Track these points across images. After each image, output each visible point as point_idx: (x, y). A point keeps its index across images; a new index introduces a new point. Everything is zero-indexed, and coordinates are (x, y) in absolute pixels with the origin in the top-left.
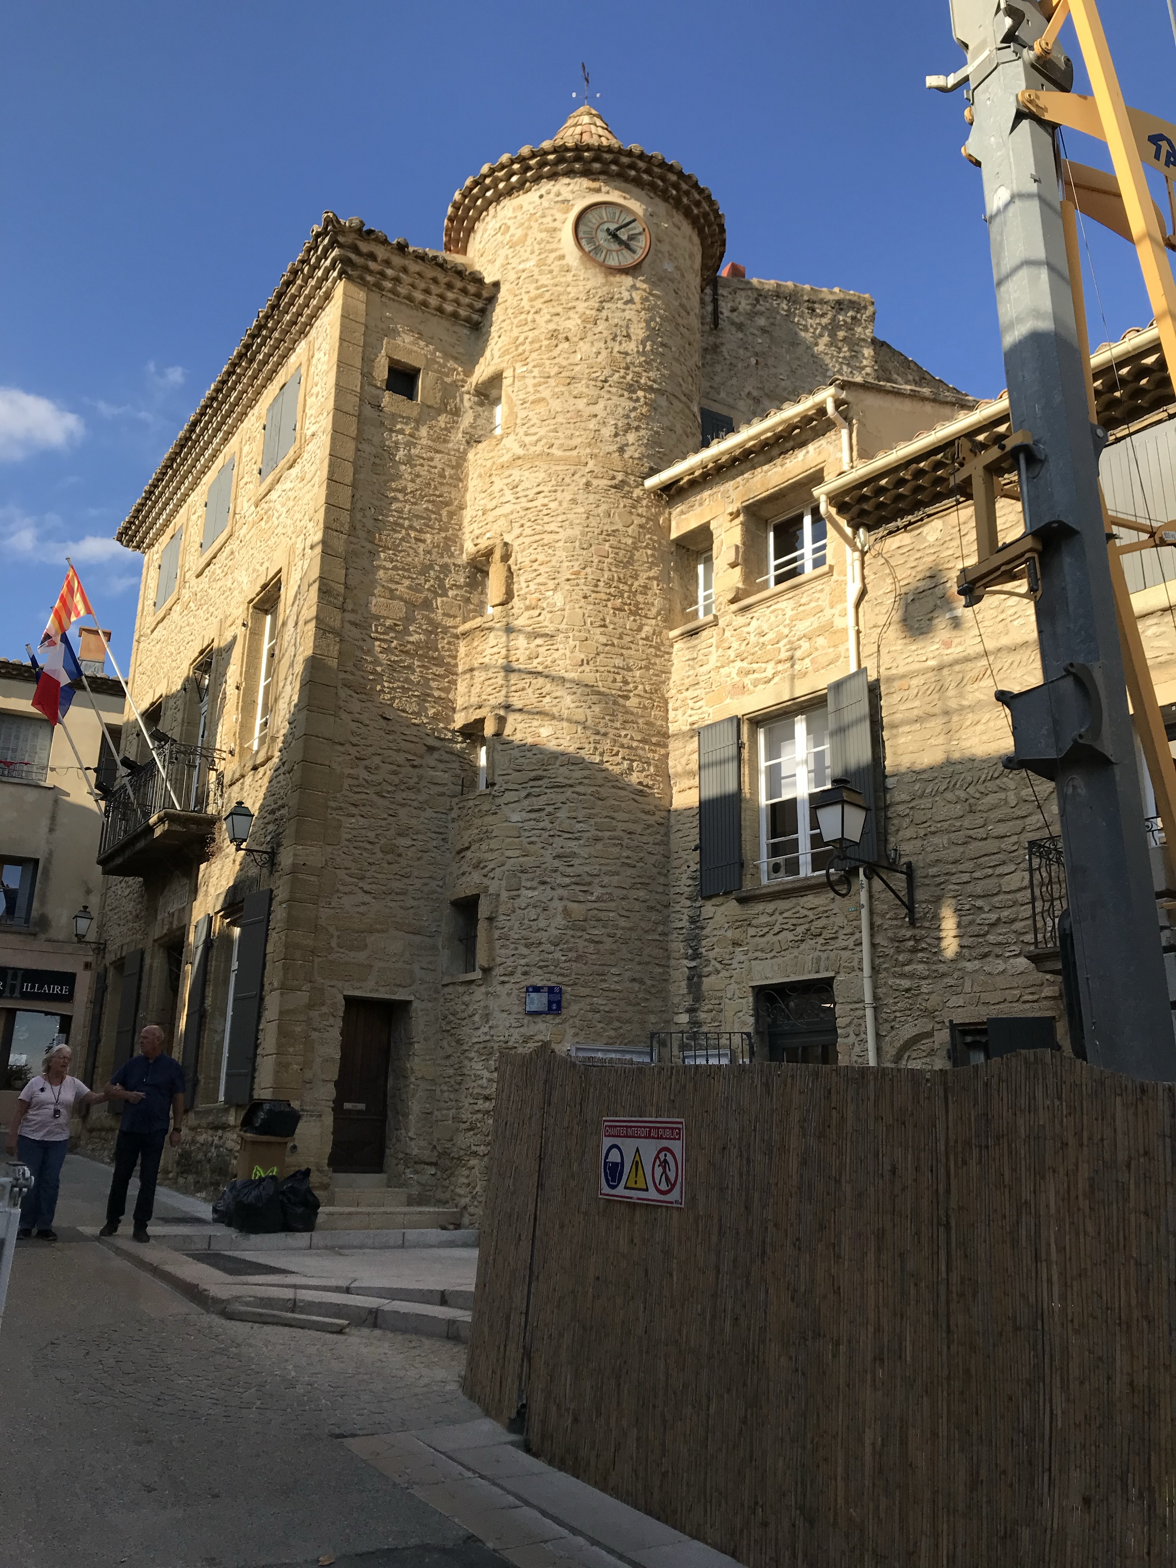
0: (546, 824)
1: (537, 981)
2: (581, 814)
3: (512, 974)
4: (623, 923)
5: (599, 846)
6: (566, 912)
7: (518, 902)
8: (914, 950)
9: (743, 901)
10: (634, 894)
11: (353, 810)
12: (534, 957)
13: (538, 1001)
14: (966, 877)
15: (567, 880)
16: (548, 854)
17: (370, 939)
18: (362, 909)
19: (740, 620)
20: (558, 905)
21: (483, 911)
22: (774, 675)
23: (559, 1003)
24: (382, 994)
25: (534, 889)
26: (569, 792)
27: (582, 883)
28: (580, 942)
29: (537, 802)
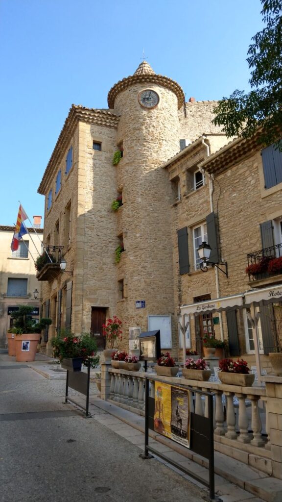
0: (139, 259)
1: (139, 300)
2: (148, 256)
3: (132, 298)
4: (160, 283)
5: (153, 264)
6: (145, 282)
7: (133, 280)
8: (228, 285)
9: (190, 275)
10: (163, 276)
11: (91, 259)
12: (138, 293)
13: (139, 305)
14: (239, 265)
15: (145, 273)
16: (140, 267)
17: (98, 292)
18: (95, 284)
19: (186, 201)
20: (143, 280)
21: (125, 282)
22: (195, 215)
23: (144, 305)
24: (102, 306)
25: (137, 276)
26: (144, 250)
27: (150, 274)
28: (149, 289)
29: (136, 254)
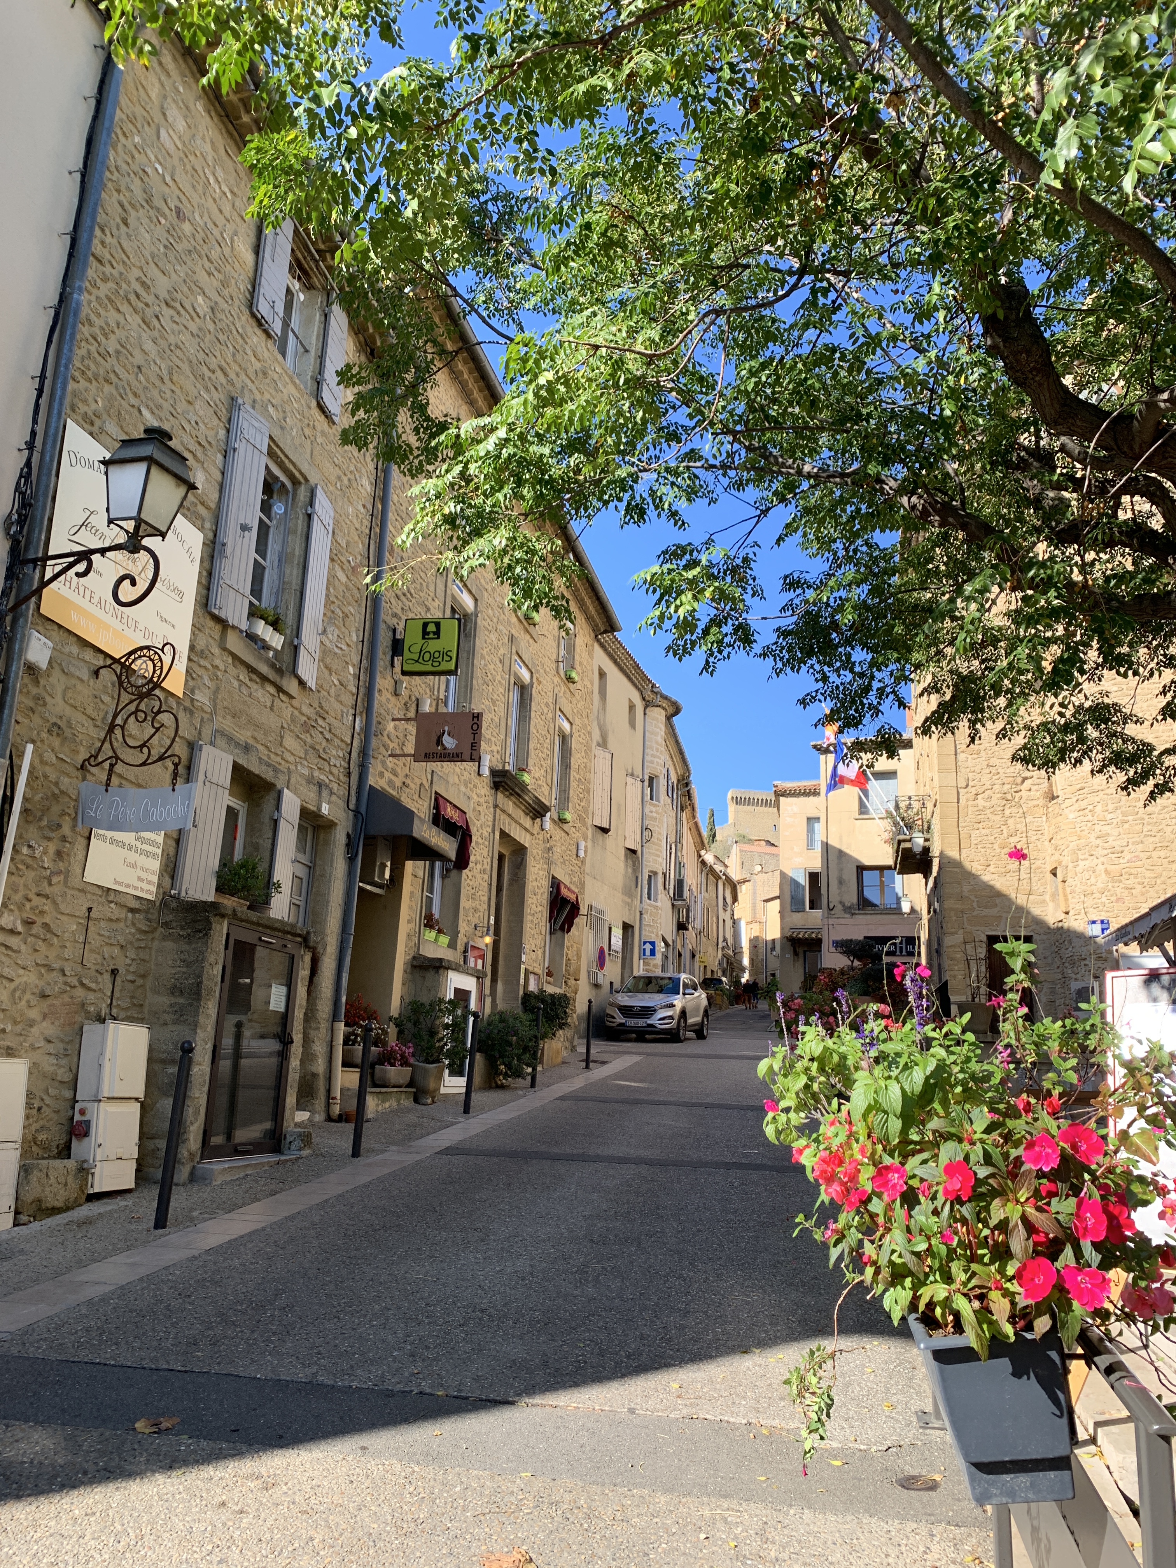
0: (1090, 817)
1: (1094, 917)
2: (1111, 807)
3: (1078, 914)
4: (1148, 874)
5: (1126, 826)
6: (1107, 872)
7: (1078, 869)
10: (1155, 854)
12: (1091, 901)
13: (1095, 930)
15: (1106, 852)
16: (1092, 838)
17: (998, 900)
18: (991, 883)
20: (1101, 868)
21: (1060, 876)
25: (1086, 859)
27: (1118, 852)
28: (1119, 890)
29: (1083, 804)
